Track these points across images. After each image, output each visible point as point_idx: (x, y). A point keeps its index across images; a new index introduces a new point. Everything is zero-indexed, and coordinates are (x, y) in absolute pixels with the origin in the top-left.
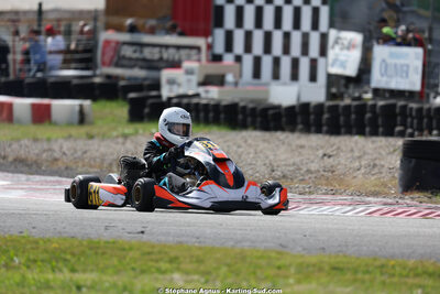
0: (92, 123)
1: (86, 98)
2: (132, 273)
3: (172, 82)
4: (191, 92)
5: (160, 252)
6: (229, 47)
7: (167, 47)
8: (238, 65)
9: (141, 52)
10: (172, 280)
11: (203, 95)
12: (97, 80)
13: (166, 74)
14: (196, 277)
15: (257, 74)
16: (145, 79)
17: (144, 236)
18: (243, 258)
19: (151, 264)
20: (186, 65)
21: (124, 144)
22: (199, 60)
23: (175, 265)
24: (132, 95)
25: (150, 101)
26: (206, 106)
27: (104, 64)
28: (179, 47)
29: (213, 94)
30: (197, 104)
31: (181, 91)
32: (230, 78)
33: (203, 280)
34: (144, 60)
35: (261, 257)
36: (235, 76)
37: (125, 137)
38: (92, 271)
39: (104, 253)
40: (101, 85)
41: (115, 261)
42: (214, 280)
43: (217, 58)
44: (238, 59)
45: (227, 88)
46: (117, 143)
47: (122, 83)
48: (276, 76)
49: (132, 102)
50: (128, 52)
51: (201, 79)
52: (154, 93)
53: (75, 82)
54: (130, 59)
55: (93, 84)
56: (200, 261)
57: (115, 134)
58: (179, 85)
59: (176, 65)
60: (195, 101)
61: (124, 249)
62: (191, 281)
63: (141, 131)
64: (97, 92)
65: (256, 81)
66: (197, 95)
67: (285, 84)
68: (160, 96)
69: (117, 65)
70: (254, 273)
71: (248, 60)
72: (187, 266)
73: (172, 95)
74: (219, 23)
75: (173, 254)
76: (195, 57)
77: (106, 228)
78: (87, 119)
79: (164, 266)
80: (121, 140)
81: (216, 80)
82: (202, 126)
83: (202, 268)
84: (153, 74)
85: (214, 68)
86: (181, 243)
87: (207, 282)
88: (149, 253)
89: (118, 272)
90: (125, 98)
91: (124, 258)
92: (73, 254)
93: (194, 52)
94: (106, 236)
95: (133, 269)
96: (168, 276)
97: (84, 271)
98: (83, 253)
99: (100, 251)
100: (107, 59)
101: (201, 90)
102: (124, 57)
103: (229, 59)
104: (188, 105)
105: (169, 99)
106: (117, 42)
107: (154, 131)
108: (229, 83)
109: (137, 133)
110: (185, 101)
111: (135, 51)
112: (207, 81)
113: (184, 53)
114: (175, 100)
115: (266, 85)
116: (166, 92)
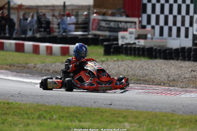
2: (106, 123)
3: (123, 38)
4: (132, 42)
5: (119, 113)
6: (149, 22)
7: (121, 22)
8: (153, 30)
9: (109, 24)
11: (137, 43)
12: (90, 36)
13: (121, 34)
14: (135, 125)
15: (161, 34)
17: (112, 106)
18: (156, 117)
19: (115, 118)
20: (130, 30)
21: (102, 65)
22: (135, 28)
23: (126, 119)
24: (105, 43)
25: (113, 46)
26: (139, 48)
27: (93, 29)
28: (126, 22)
29: (142, 43)
30: (135, 47)
31: (128, 41)
32: (149, 36)
33: (138, 126)
34: (111, 28)
35: (164, 116)
36: (151, 35)
37: (103, 62)
38: (88, 121)
39: (93, 114)
40: (91, 39)
41: (99, 117)
42: (143, 126)
43: (144, 27)
44: (153, 27)
45: (148, 40)
47: (101, 38)
48: (170, 35)
49: (106, 46)
50: (103, 24)
51: (136, 36)
52: (115, 42)
53: (80, 37)
54: (104, 27)
55: (88, 38)
56: (137, 117)
57: (98, 60)
58: (127, 39)
59: (125, 30)
60: (133, 46)
61: (102, 112)
62: (133, 126)
63: (109, 59)
64: (90, 42)
65: (161, 37)
66: (135, 43)
67: (174, 39)
68: (118, 44)
69: (99, 30)
70: (161, 123)
71: (157, 28)
72: (131, 120)
73: (123, 43)
75: (125, 114)
76: (134, 27)
77: (95, 102)
79: (121, 119)
81: (143, 37)
82: (137, 57)
83: (138, 120)
85: (142, 32)
86: (128, 109)
87: (140, 127)
88: (114, 114)
89: (100, 122)
90: (102, 45)
91: (103, 116)
92: (80, 114)
93: (133, 24)
94: (95, 106)
95: (107, 121)
96: (123, 124)
97: (85, 122)
98: (84, 113)
99: (92, 113)
100: (94, 27)
101: (136, 41)
102: (102, 26)
103: (149, 27)
104: (131, 48)
105: (122, 45)
106: (99, 20)
107: (115, 59)
108: (149, 38)
109: (107, 60)
110: (129, 46)
111: (106, 24)
112: (139, 37)
113: (129, 25)
114: (125, 46)
115: (166, 39)
116: (120, 42)
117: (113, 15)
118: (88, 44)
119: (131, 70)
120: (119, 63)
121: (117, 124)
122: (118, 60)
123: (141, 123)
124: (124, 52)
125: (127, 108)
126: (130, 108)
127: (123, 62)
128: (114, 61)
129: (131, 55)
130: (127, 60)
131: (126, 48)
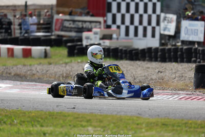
0: (50, 57)
1: (47, 46)
2: (69, 127)
3: (87, 38)
4: (96, 43)
5: (82, 117)
6: (114, 22)
7: (85, 22)
8: (118, 30)
9: (73, 24)
10: (88, 130)
11: (102, 44)
12: (53, 37)
13: (85, 34)
14: (99, 129)
15: (127, 34)
16: (75, 37)
17: (75, 110)
18: (121, 120)
19: (78, 123)
20: (94, 30)
21: (65, 67)
22: (100, 28)
23: (89, 123)
24: (69, 44)
25: (77, 47)
27: (56, 30)
28: (91, 22)
29: (107, 43)
31: (92, 42)
32: (114, 36)
33: (102, 130)
34: (75, 28)
35: (130, 119)
36: (117, 35)
37: (66, 63)
38: (51, 126)
39: (56, 118)
40: (54, 40)
41: (61, 122)
42: (107, 130)
43: (109, 27)
44: (118, 27)
45: (113, 41)
46: (62, 67)
47: (64, 39)
49: (69, 48)
50: (67, 24)
51: (101, 37)
52: (79, 43)
53: (43, 38)
54: (68, 27)
55: (51, 39)
56: (101, 121)
57: (61, 62)
58: (91, 39)
59: (90, 30)
61: (65, 116)
62: (98, 130)
63: (73, 61)
64: (53, 43)
65: (127, 37)
66: (100, 44)
67: (140, 39)
68: (82, 45)
69: (62, 30)
70: (126, 127)
71: (123, 28)
72: (96, 124)
73: (88, 44)
74: (110, 10)
75: (88, 118)
76: (98, 27)
77: (57, 106)
78: (48, 55)
79: (84, 123)
80: (64, 65)
81: (109, 37)
83: (102, 125)
84: (79, 34)
85: (107, 32)
86: (92, 113)
87: (104, 131)
88: (77, 118)
89: (62, 127)
90: (66, 46)
91: (66, 120)
92: (42, 118)
93: (98, 24)
94: (57, 110)
95: (70, 125)
96: (86, 129)
97: (47, 126)
98: (46, 118)
99: (54, 117)
100: (57, 27)
101: (101, 42)
102: (65, 27)
103: (114, 27)
105: (87, 46)
106: (62, 20)
107: (79, 61)
108: (115, 38)
109: (71, 62)
111: (70, 24)
112: (104, 37)
113: (93, 25)
115: (132, 39)
116: (85, 43)
118: (51, 46)
120: (83, 65)
121: (81, 128)
122: (82, 62)
123: (105, 127)
125: (91, 111)
126: (94, 111)
128: (78, 62)
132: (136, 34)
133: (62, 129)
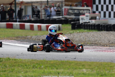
0: (62, 30)
1: (60, 24)
2: (72, 69)
3: (82, 19)
4: (87, 22)
5: (80, 63)
6: (97, 9)
7: (81, 10)
8: (100, 14)
9: (74, 11)
10: (83, 71)
11: (91, 22)
13: (81, 17)
14: (89, 70)
15: (105, 16)
16: (75, 18)
17: (76, 59)
18: (101, 65)
19: (77, 67)
20: (86, 14)
21: (70, 35)
22: (89, 13)
23: (84, 67)
24: (72, 23)
25: (77, 24)
26: (92, 25)
27: (65, 15)
28: (84, 10)
29: (93, 22)
30: (89, 25)
31: (85, 21)
32: (98, 17)
33: (91, 70)
34: (75, 13)
35: (106, 64)
37: (71, 33)
38: (62, 69)
39: (65, 64)
40: (64, 20)
41: (68, 66)
42: (94, 70)
43: (94, 12)
44: (100, 12)
45: (97, 20)
46: (69, 35)
47: (70, 19)
49: (72, 24)
50: (70, 11)
51: (90, 18)
52: (78, 22)
53: (57, 19)
54: (71, 13)
55: (62, 20)
56: (90, 66)
57: (68, 33)
58: (84, 20)
59: (84, 14)
60: (89, 24)
61: (70, 63)
62: (88, 71)
63: (75, 32)
64: (63, 22)
65: (105, 18)
66: (89, 22)
67: (112, 19)
68: (79, 23)
69: (68, 15)
70: (104, 68)
71: (102, 13)
72: (87, 67)
73: (83, 22)
74: (94, 3)
75: (83, 64)
77: (66, 58)
78: (61, 29)
79: (81, 67)
80: (69, 34)
81: (95, 18)
82: (91, 30)
83: (91, 67)
84: (77, 17)
85: (93, 15)
87: (92, 71)
88: (77, 64)
89: (68, 69)
90: (70, 23)
91: (70, 65)
92: (57, 65)
93: (88, 11)
94: (66, 60)
95: (73, 68)
96: (82, 70)
97: (60, 69)
98: (60, 64)
99: (64, 64)
100: (66, 13)
101: (90, 21)
102: (70, 13)
103: (97, 13)
104: (87, 25)
105: (82, 23)
106: (68, 9)
107: (78, 32)
108: (98, 19)
109: (74, 32)
110: (86, 24)
111: (72, 11)
112: (92, 18)
114: (83, 24)
115: (107, 19)
116: (81, 22)
117: (76, 6)
118: (62, 24)
119: (87, 38)
120: (80, 34)
121: (79, 70)
122: (79, 32)
123: (93, 69)
124: (83, 27)
125: (85, 60)
127: (83, 34)
128: (78, 33)
129: (87, 29)
130: (85, 32)
131: (84, 25)
132: (110, 16)
133: (68, 71)
